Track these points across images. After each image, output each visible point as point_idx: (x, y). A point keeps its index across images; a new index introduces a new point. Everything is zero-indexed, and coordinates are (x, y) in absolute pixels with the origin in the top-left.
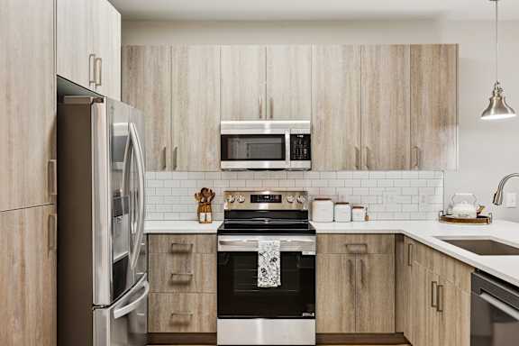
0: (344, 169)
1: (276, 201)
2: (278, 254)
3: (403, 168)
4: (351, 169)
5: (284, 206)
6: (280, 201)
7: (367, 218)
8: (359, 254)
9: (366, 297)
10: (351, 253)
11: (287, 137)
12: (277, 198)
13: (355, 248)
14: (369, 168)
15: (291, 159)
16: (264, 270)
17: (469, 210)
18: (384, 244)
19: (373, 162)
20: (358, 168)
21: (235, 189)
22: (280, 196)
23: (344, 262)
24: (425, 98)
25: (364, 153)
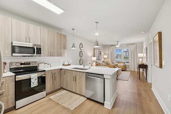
0: (48, 56)
1: (29, 64)
2: (37, 77)
3: (59, 56)
4: (49, 56)
5: (31, 65)
6: (30, 64)
7: (50, 66)
8: (54, 74)
9: (55, 82)
10: (53, 74)
11: (35, 48)
12: (29, 63)
13: (53, 73)
14: (53, 56)
15: (36, 54)
16: (33, 83)
17: (67, 63)
18: (58, 71)
19: (53, 55)
20: (51, 56)
21: (13, 62)
22: (30, 63)
23: (51, 76)
24: (62, 43)
25: (52, 53)
